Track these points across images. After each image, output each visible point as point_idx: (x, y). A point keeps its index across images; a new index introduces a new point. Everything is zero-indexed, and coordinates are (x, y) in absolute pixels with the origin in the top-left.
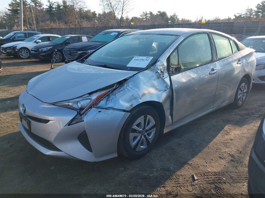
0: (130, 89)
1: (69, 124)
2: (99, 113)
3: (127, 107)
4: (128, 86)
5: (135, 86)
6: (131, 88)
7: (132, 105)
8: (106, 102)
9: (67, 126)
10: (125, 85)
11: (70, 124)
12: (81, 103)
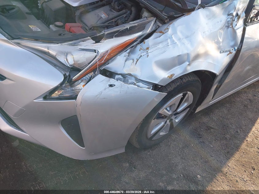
0: (178, 43)
1: (45, 95)
2: (110, 88)
3: (164, 80)
4: (175, 32)
5: (187, 37)
6: (179, 39)
7: (172, 76)
8: (126, 61)
9: (41, 100)
10: (170, 31)
11: (48, 96)
12: (74, 56)
